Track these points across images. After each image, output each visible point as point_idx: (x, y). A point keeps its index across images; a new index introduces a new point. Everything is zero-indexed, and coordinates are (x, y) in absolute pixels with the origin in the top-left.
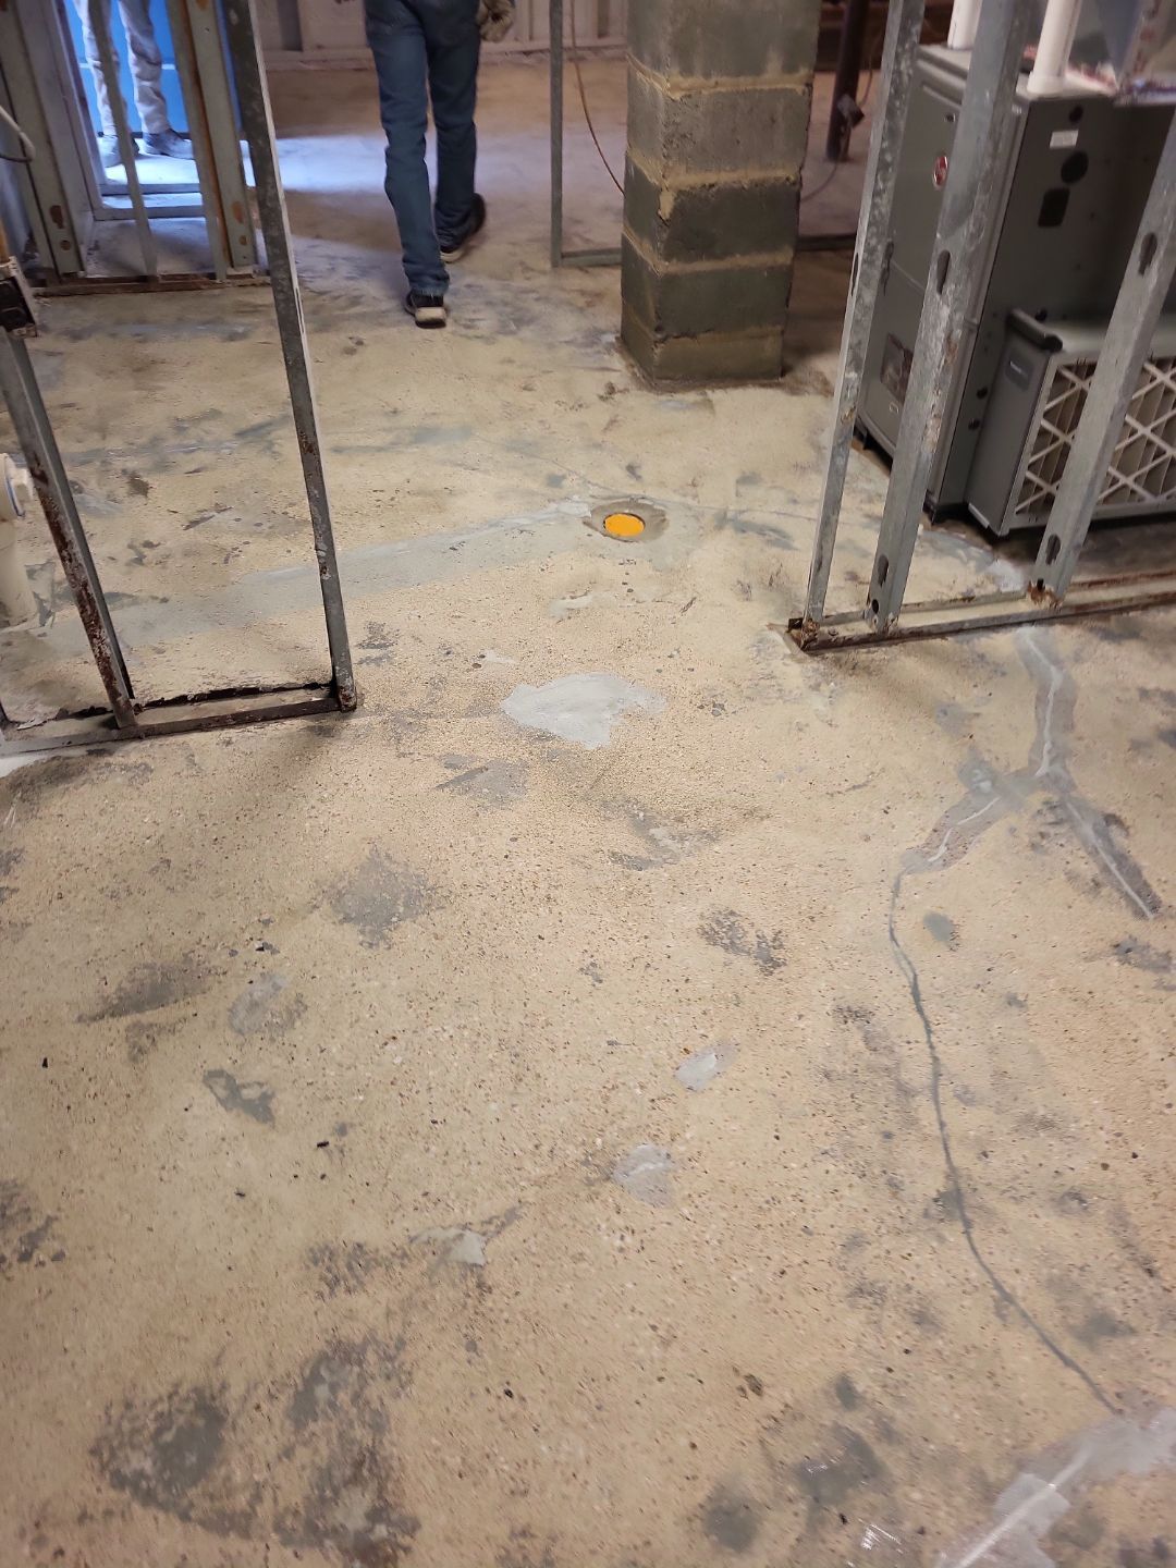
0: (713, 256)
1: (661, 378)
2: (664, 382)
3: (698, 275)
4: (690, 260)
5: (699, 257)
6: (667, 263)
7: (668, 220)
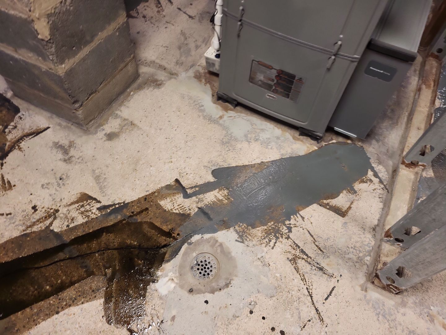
0: (87, 43)
1: (88, 124)
2: (91, 123)
3: (84, 59)
4: (75, 54)
5: (80, 49)
6: (63, 66)
7: (50, 39)
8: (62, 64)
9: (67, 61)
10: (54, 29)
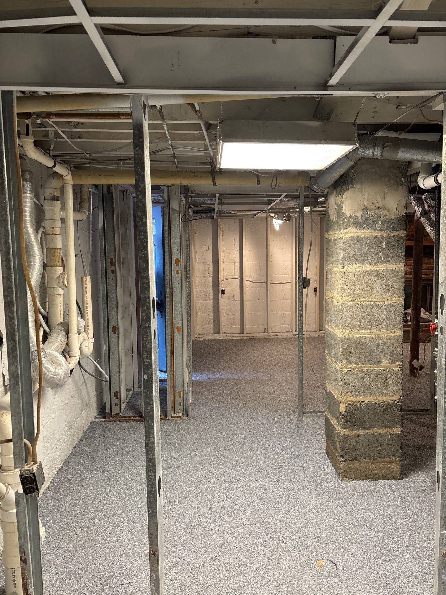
0: (364, 428)
3: (359, 436)
4: (355, 429)
5: (358, 429)
6: (344, 431)
7: (344, 414)
8: (344, 429)
9: (348, 429)
10: (348, 410)
